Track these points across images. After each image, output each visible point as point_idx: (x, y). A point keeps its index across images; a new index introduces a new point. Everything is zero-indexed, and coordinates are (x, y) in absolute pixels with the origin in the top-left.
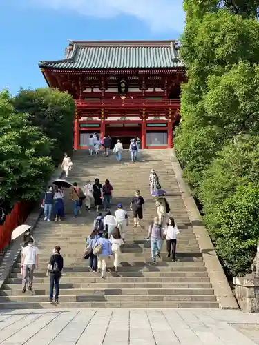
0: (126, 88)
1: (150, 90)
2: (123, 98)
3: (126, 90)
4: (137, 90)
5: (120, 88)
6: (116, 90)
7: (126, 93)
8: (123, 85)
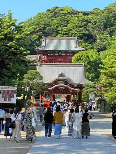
0: (61, 54)
1: (68, 55)
2: (60, 57)
3: (61, 55)
4: (64, 55)
5: (59, 54)
6: (58, 55)
7: (61, 56)
8: (60, 53)
